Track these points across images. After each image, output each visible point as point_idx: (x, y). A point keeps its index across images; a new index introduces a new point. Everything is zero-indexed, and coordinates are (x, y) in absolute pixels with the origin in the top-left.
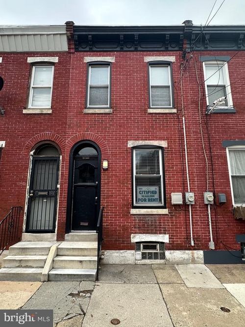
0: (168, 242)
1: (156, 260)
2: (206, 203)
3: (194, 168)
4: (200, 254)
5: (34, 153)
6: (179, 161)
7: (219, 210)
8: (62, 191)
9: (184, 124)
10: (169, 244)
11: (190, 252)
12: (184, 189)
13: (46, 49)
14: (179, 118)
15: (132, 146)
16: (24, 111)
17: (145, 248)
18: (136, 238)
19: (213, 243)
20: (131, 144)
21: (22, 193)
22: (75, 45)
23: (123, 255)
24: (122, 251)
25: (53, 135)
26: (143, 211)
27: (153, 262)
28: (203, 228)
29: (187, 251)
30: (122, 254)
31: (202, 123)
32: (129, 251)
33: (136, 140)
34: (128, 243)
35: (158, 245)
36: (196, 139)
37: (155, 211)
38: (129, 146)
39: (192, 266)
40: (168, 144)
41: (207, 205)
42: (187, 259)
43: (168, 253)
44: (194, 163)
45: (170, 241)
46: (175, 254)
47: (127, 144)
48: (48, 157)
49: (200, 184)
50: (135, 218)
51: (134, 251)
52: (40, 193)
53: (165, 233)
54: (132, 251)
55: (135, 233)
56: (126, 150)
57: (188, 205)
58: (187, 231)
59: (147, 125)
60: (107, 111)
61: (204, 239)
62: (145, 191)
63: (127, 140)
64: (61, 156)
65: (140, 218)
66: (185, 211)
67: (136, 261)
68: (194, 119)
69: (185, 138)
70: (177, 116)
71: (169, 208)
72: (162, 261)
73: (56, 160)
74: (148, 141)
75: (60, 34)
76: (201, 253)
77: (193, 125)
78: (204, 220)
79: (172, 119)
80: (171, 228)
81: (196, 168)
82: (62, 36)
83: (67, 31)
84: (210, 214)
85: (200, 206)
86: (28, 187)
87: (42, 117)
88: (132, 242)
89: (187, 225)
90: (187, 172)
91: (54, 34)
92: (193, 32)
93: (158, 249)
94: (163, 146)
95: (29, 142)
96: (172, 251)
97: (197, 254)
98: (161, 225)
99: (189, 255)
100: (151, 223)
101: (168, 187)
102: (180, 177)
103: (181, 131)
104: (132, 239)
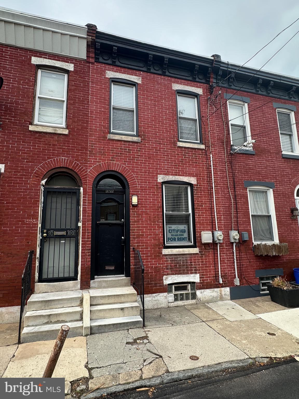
0: (199, 282)
1: (188, 301)
2: (232, 241)
3: (221, 207)
4: (226, 291)
5: (46, 183)
6: (207, 199)
7: (242, 248)
8: (85, 230)
9: (212, 162)
10: (200, 283)
11: (218, 290)
12: (212, 227)
13: (57, 51)
14: (206, 155)
15: (162, 181)
16: (31, 128)
17: (177, 289)
18: (169, 280)
19: (238, 279)
20: (161, 178)
21: (32, 233)
22: (96, 54)
23: (156, 298)
24: (154, 295)
25: (71, 162)
26: (175, 251)
27: (185, 303)
28: (229, 266)
29: (216, 289)
30: (154, 297)
31: (227, 162)
32: (162, 294)
33: (165, 174)
34: (161, 286)
35: (189, 285)
36: (222, 178)
37: (187, 251)
38: (159, 181)
39: (220, 303)
40: (197, 181)
41: (232, 243)
42: (216, 297)
43: (198, 293)
44: (220, 202)
45: (200, 280)
46: (205, 293)
47: (157, 178)
48: (64, 189)
49: (226, 222)
50: (167, 258)
51: (166, 293)
52: (56, 233)
53: (196, 273)
54: (165, 293)
55: (168, 275)
56: (157, 185)
57: (217, 244)
58: (215, 269)
59: (177, 159)
60: (135, 139)
61: (231, 276)
62: (174, 230)
63: (157, 174)
64: (82, 189)
65: (172, 258)
66: (214, 249)
67: (169, 304)
68: (220, 157)
69: (213, 176)
70: (205, 152)
71: (199, 247)
72: (194, 301)
73: (75, 193)
74: (178, 177)
75: (79, 37)
76: (228, 289)
77: (220, 163)
78: (229, 258)
79: (200, 154)
80: (202, 267)
81: (223, 207)
82: (81, 40)
83: (87, 35)
84: (235, 252)
85: (226, 244)
86: (40, 225)
87: (56, 137)
88: (164, 284)
89: (216, 264)
90: (215, 211)
91: (71, 36)
92: (221, 68)
93: (190, 289)
94: (193, 182)
95: (39, 168)
96: (202, 290)
97: (225, 291)
98: (192, 265)
99: (217, 292)
100: (183, 263)
101: (198, 226)
102: (209, 215)
103: (209, 168)
104: (164, 281)
